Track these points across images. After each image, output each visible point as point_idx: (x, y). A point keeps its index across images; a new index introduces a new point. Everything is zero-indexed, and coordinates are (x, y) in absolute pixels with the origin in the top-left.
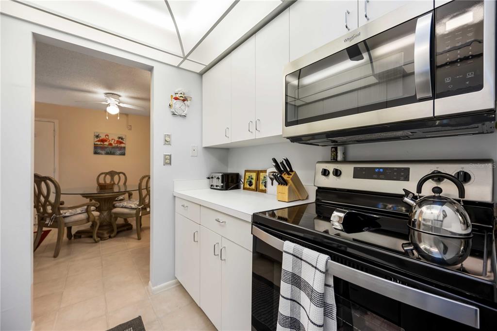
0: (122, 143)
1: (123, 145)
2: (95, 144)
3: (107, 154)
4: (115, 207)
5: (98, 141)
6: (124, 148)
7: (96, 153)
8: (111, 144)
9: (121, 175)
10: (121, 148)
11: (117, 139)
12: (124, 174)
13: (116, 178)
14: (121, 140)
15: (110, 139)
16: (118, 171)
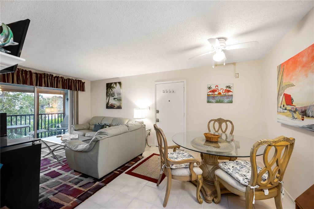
0: (230, 91)
1: (230, 93)
2: (208, 95)
3: (217, 102)
5: (210, 92)
8: (220, 94)
9: (228, 123)
10: (229, 96)
11: (225, 88)
12: (231, 122)
13: (224, 125)
14: (228, 89)
15: (219, 89)
16: (225, 119)
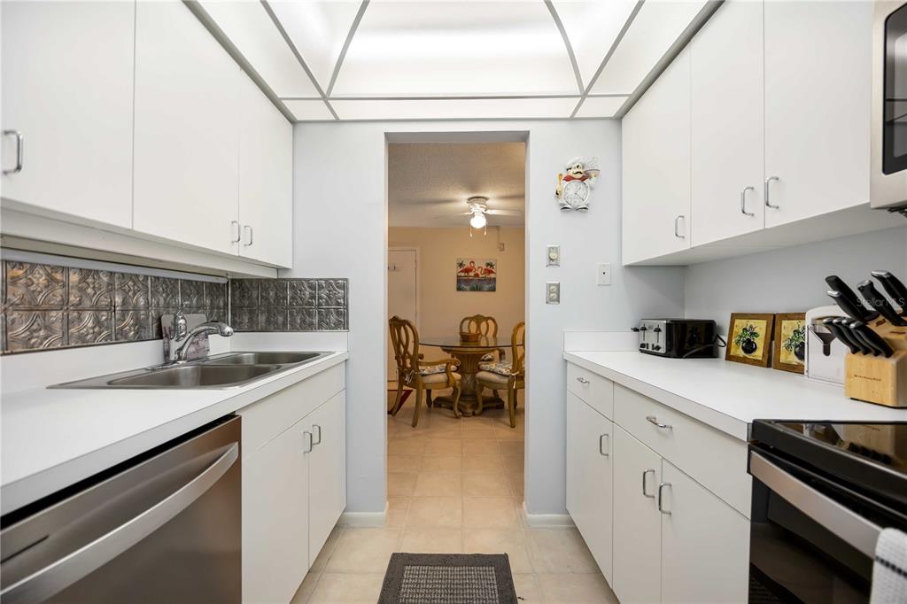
0: (492, 272)
1: (492, 276)
2: (458, 276)
3: (473, 289)
4: (481, 370)
5: (462, 271)
6: (495, 279)
7: (459, 289)
8: (477, 275)
9: (490, 322)
10: (490, 279)
11: (484, 267)
12: (494, 321)
13: (483, 325)
14: (490, 268)
15: (476, 267)
16: (486, 316)
